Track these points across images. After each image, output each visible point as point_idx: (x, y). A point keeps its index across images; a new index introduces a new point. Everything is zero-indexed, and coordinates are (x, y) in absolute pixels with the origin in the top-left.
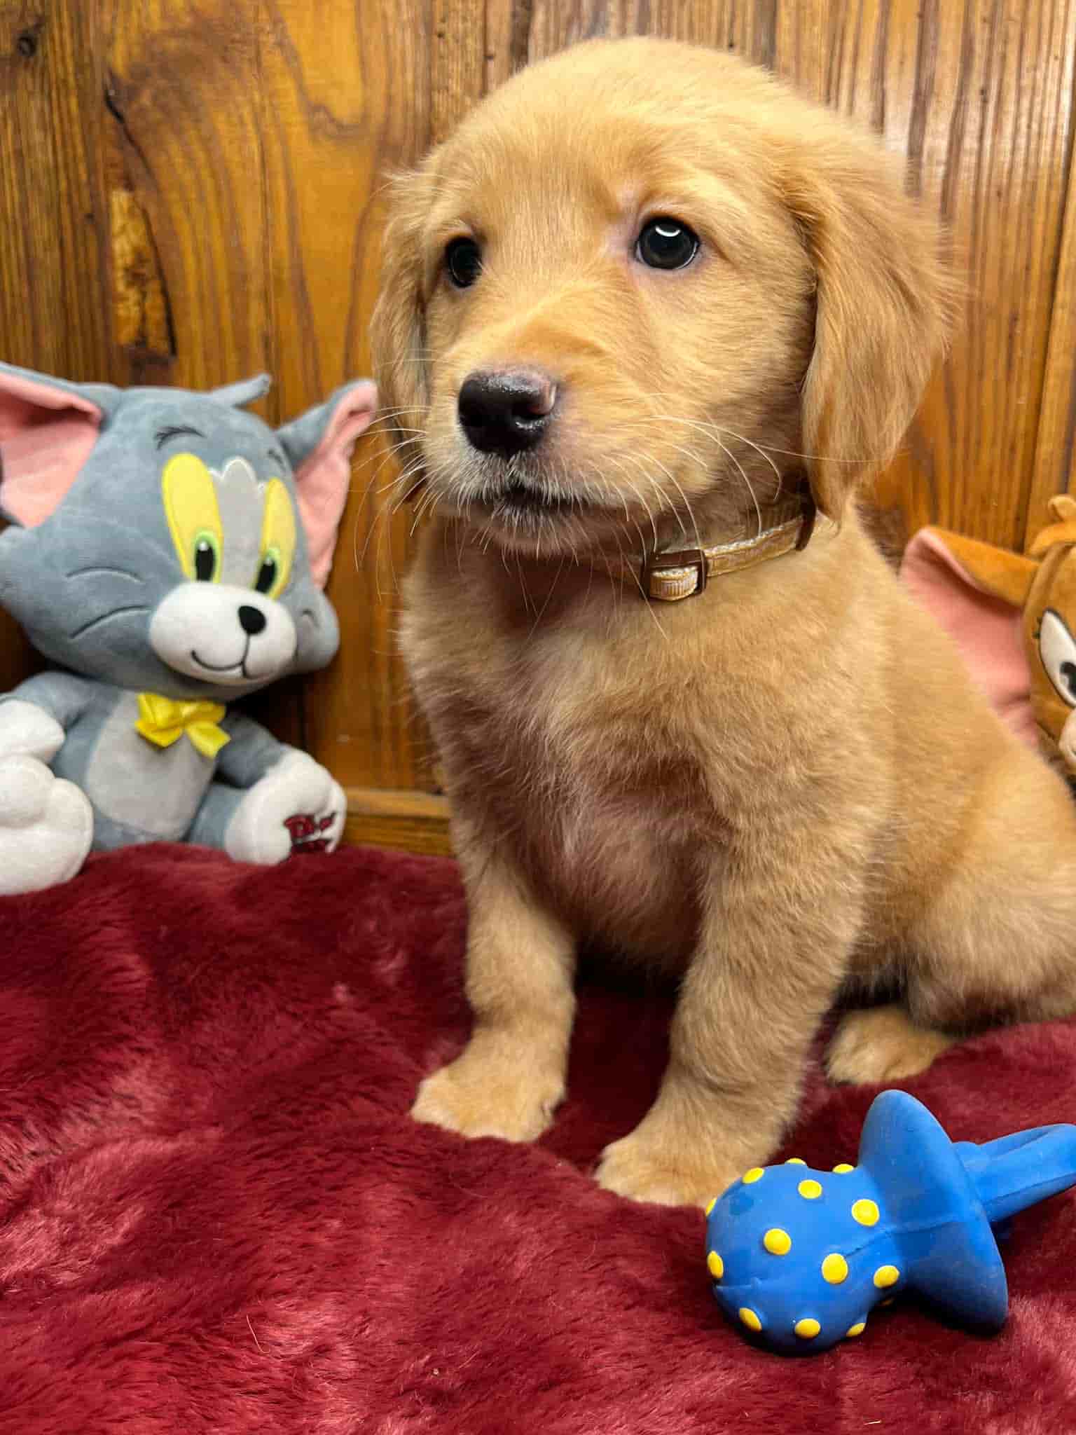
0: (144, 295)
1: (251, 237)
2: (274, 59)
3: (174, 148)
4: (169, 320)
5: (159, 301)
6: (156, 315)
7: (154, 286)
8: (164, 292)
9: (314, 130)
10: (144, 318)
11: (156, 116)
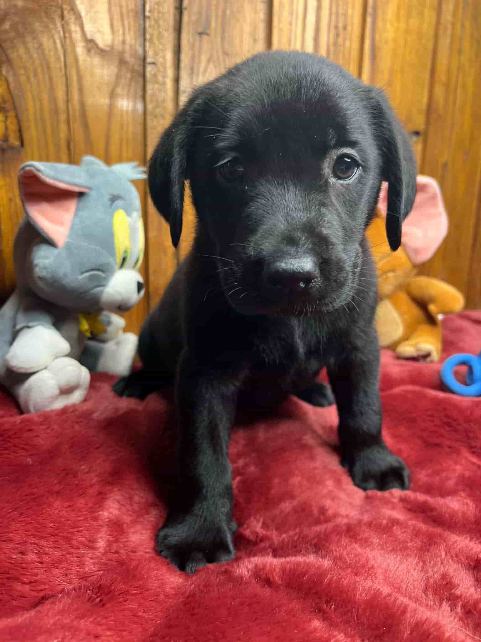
0: (6, 118)
1: (60, 94)
2: (70, 18)
3: (22, 50)
4: (20, 130)
5: (15, 121)
6: (13, 127)
7: (12, 114)
8: (17, 116)
9: (89, 50)
10: (6, 128)
11: (13, 34)
